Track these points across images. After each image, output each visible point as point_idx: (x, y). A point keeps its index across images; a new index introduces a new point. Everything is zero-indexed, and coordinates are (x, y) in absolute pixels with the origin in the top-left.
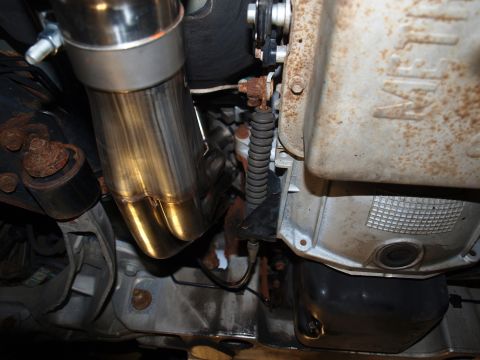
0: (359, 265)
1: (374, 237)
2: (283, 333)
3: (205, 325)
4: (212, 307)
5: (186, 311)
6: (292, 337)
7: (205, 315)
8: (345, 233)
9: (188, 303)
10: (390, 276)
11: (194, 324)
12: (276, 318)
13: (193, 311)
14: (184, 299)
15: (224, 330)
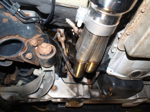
0: (126, 77)
1: (132, 70)
2: (95, 96)
3: (75, 95)
4: (76, 89)
5: (69, 91)
6: (98, 96)
7: (74, 92)
8: (124, 69)
9: (69, 89)
10: (132, 79)
11: (72, 95)
12: (93, 91)
13: (71, 91)
14: (68, 88)
15: (81, 96)
